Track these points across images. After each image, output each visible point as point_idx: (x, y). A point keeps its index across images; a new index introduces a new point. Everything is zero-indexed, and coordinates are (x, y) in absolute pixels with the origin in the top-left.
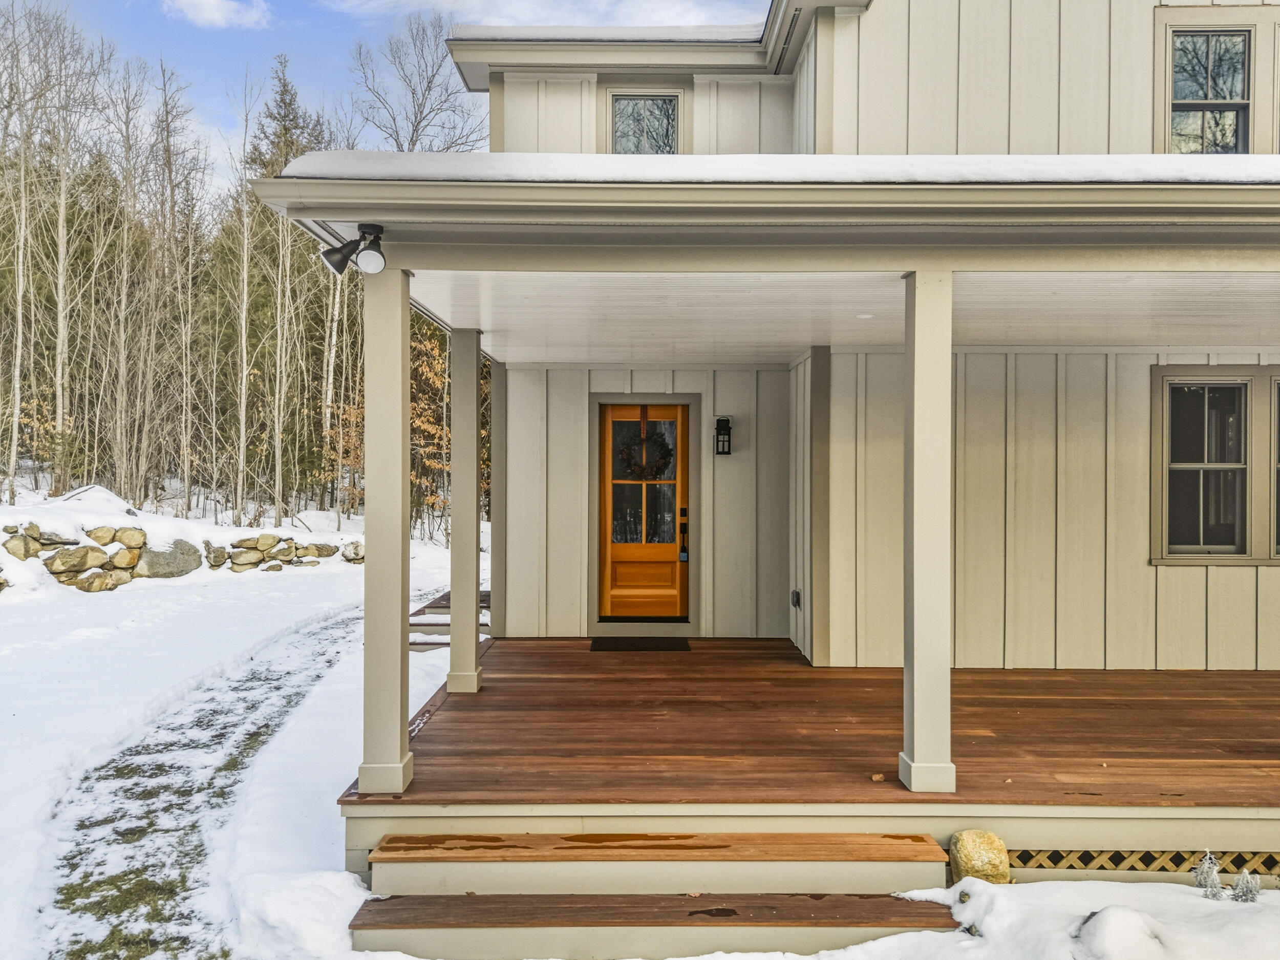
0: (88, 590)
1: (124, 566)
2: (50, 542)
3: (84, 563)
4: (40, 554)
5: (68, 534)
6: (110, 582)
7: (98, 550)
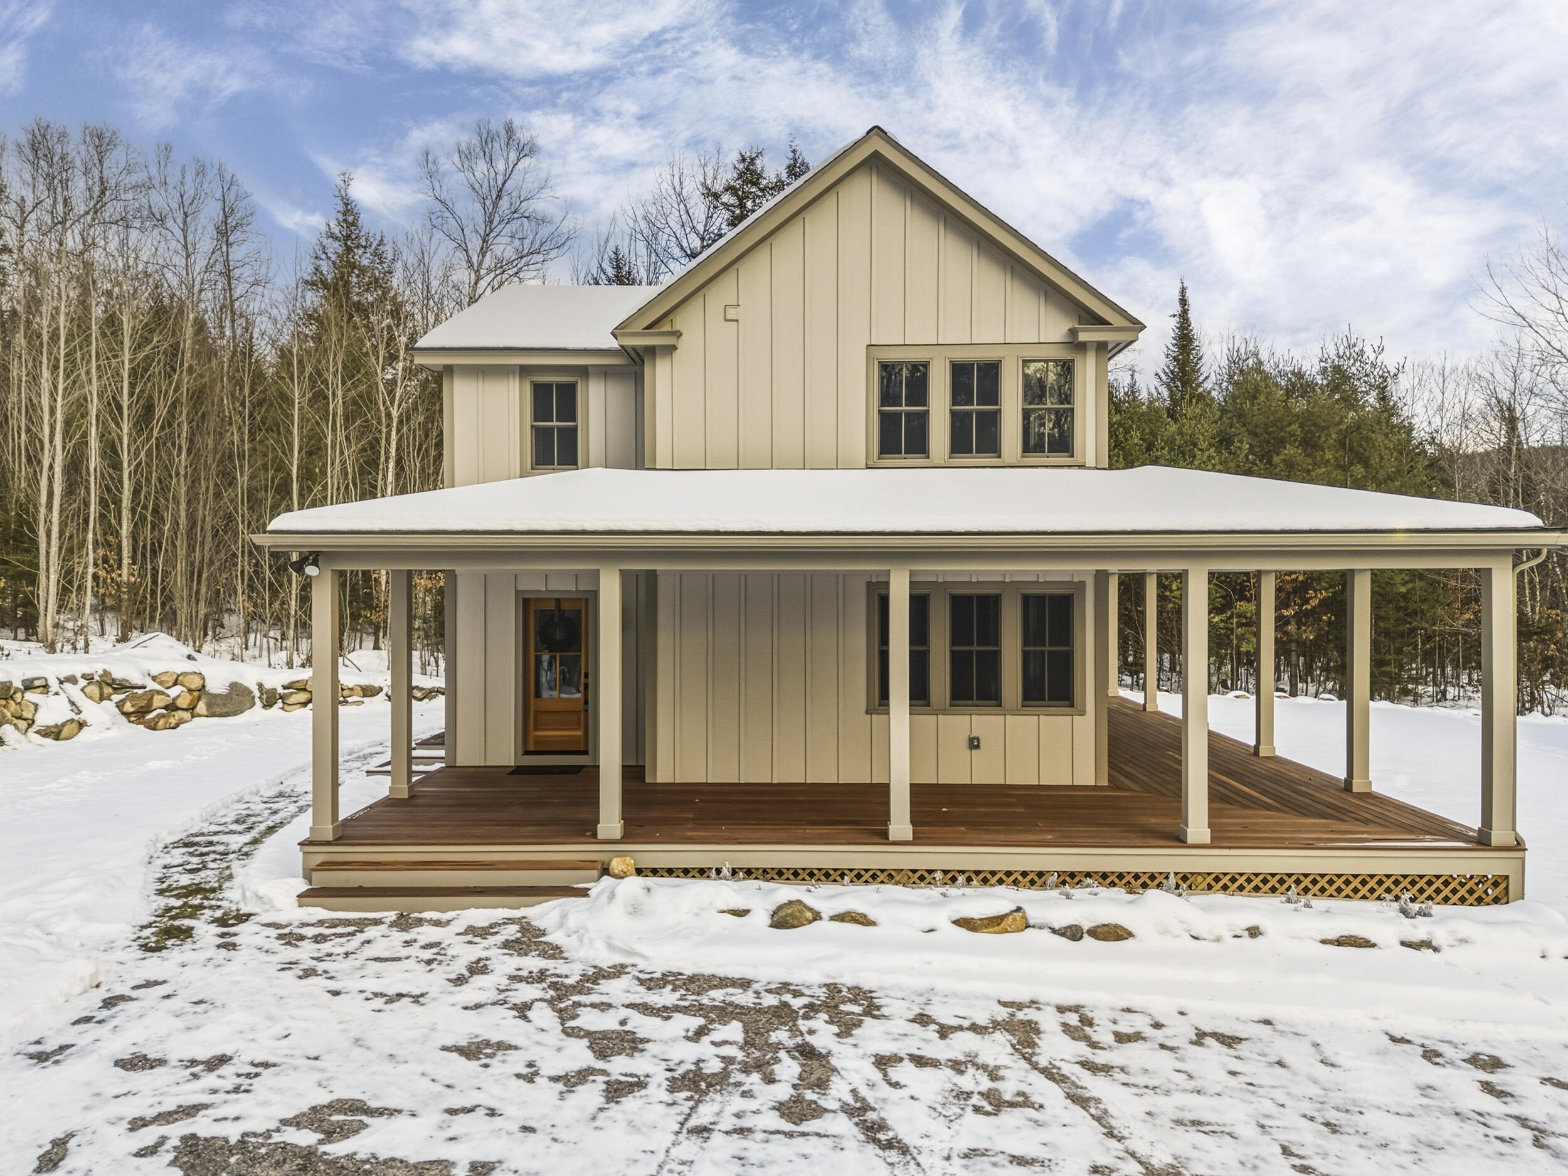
0: (154, 729)
1: (185, 707)
2: (121, 686)
3: (151, 705)
4: (113, 697)
5: (136, 680)
6: (173, 721)
7: (162, 693)
